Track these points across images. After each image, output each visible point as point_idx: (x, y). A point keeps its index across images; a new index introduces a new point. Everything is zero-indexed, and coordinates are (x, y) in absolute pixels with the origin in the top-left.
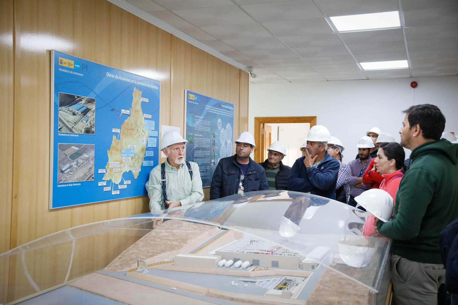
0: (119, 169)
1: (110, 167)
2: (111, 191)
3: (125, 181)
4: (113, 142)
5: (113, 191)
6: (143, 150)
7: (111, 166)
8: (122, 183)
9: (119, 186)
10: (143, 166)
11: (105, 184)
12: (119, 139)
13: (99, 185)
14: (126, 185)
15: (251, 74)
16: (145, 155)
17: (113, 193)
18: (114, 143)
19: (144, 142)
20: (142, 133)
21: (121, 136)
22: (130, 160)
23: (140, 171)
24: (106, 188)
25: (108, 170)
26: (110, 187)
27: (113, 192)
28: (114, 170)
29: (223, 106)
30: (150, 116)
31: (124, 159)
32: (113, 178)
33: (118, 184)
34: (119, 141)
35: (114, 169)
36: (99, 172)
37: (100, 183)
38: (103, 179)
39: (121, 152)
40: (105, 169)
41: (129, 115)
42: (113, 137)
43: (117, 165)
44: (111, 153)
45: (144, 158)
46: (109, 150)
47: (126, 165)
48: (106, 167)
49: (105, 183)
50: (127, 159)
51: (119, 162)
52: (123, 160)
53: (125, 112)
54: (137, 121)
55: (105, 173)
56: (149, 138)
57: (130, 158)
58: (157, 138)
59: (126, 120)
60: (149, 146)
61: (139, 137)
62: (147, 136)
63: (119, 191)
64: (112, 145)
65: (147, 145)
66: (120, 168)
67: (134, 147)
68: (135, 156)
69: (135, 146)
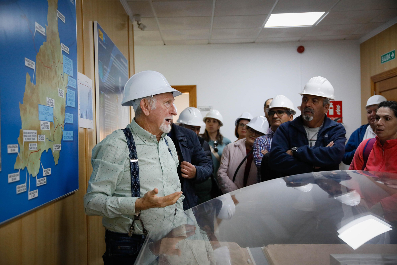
0: (36, 144)
1: (24, 140)
2: (26, 193)
3: (44, 170)
4: (27, 85)
5: (29, 192)
6: (62, 109)
7: (26, 139)
8: (40, 175)
9: (37, 180)
10: (64, 140)
11: (18, 178)
12: (35, 83)
13: (10, 180)
14: (45, 178)
15: (139, 25)
16: (65, 120)
17: (30, 197)
18: (28, 91)
19: (63, 95)
20: (60, 79)
21: (37, 78)
22: (49, 127)
23: (61, 150)
24: (20, 186)
25: (22, 147)
26: (26, 184)
27: (30, 194)
28: (30, 147)
29: (122, 60)
30: (67, 50)
31: (42, 125)
32: (29, 164)
33: (35, 177)
34: (34, 86)
35: (30, 144)
36: (9, 151)
37: (10, 177)
38: (15, 168)
39: (38, 110)
40: (17, 145)
41: (45, 38)
42: (27, 76)
43: (34, 136)
44: (25, 110)
45: (64, 125)
46: (22, 103)
47: (44, 138)
48: (19, 139)
49: (18, 175)
50: (45, 125)
51: (36, 131)
52: (41, 127)
53: (40, 29)
54: (54, 52)
55: (17, 153)
56: (68, 90)
57: (49, 123)
58: (76, 90)
59: (42, 46)
60: (68, 104)
61: (58, 85)
62: (66, 86)
63: (37, 190)
64: (25, 93)
65: (66, 103)
66: (38, 142)
67: (53, 103)
68: (54, 120)
69: (54, 100)
